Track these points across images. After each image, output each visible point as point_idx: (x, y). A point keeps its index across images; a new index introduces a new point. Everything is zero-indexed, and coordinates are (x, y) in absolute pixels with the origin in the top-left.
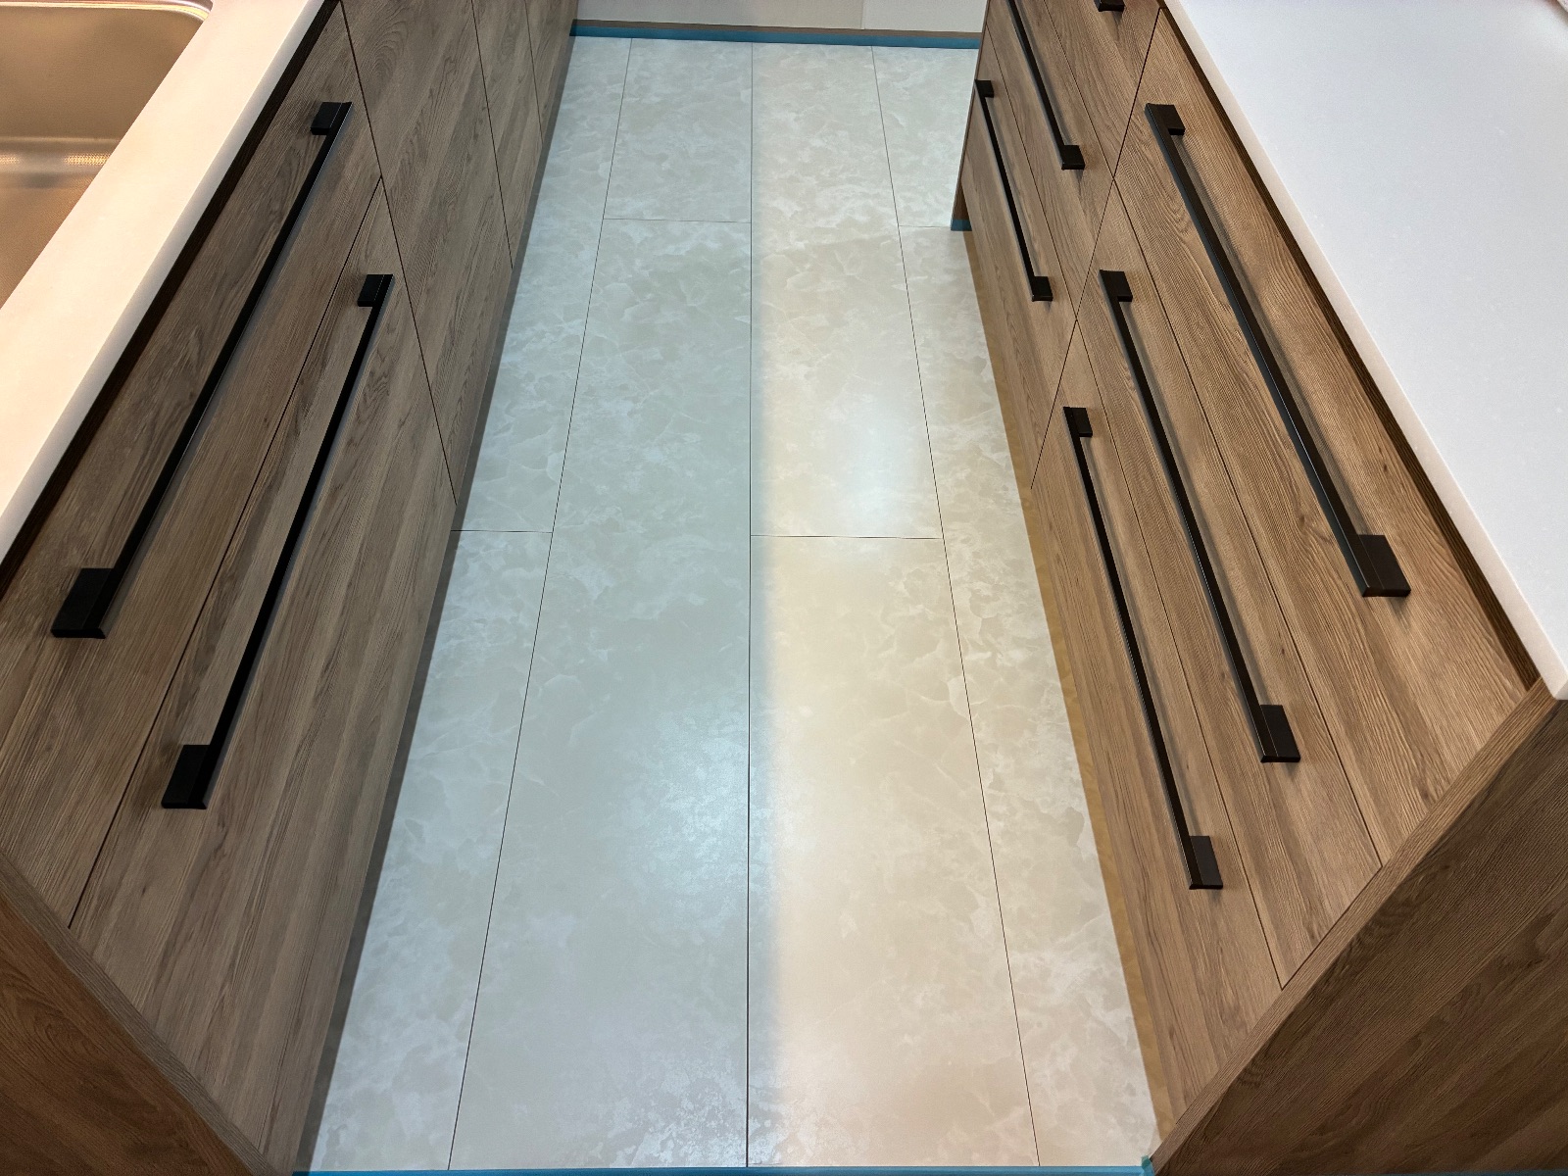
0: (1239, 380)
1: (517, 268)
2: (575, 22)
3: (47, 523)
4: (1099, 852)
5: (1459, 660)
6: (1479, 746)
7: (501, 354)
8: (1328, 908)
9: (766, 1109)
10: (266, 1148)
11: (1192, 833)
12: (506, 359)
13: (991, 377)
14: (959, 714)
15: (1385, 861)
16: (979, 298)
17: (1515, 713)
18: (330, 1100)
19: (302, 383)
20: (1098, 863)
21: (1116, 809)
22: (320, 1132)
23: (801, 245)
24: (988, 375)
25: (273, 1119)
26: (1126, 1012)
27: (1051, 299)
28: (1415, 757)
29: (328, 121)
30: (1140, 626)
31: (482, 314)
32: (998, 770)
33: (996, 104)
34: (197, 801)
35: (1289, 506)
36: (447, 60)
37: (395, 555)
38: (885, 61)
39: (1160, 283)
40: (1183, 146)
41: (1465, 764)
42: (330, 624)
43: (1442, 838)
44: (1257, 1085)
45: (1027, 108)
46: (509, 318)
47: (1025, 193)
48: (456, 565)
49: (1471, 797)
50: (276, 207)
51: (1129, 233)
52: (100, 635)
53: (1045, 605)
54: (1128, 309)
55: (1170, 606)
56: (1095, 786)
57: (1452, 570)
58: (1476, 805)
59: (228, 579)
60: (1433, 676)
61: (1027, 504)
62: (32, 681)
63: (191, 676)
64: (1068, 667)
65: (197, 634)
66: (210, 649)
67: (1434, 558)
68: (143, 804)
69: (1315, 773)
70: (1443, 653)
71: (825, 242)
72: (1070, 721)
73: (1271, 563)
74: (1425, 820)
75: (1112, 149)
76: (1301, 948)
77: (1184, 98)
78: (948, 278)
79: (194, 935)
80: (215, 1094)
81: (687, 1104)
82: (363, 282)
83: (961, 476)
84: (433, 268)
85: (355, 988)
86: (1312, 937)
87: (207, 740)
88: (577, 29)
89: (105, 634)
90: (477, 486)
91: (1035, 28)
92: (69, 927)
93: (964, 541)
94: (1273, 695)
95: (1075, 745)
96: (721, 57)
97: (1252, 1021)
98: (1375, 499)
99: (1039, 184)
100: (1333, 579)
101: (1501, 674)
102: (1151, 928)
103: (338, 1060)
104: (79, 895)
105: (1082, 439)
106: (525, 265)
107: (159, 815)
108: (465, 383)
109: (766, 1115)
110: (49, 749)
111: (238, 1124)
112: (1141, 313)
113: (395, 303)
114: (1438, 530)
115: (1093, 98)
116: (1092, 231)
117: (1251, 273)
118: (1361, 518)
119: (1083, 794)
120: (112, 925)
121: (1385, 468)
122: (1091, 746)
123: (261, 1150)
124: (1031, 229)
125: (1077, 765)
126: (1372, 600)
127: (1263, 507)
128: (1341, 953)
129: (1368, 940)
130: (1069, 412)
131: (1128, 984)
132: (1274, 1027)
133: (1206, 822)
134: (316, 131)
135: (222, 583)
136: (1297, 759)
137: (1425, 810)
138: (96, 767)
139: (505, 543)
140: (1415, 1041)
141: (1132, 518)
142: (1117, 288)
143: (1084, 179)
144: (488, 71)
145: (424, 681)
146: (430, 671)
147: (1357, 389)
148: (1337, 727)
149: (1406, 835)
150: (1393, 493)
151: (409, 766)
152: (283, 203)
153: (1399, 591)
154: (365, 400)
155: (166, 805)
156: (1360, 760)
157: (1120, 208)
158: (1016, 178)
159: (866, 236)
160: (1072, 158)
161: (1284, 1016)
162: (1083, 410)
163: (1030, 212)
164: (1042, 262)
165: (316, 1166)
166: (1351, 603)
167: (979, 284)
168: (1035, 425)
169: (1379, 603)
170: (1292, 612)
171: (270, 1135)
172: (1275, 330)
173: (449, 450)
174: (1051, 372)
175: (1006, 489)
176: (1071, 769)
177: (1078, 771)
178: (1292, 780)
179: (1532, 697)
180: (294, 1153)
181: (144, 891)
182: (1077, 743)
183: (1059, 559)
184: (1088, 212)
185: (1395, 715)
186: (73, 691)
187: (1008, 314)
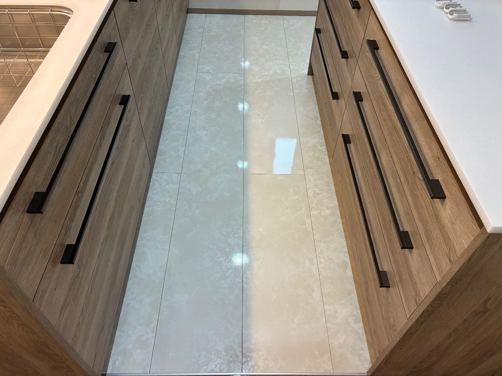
0: (395, 128)
1: (170, 89)
2: (188, 9)
3: (25, 178)
4: (353, 274)
5: (460, 219)
6: (466, 246)
7: (165, 116)
8: (421, 294)
9: (248, 354)
10: (93, 367)
11: (380, 270)
12: (166, 118)
13: (320, 123)
14: (309, 230)
15: (438, 280)
16: (316, 97)
17: (477, 237)
18: (113, 351)
19: (102, 130)
20: (353, 278)
21: (358, 261)
22: (110, 361)
23: (260, 80)
24: (319, 122)
25: (95, 357)
26: (361, 325)
27: (338, 99)
28: (447, 249)
29: (110, 48)
30: (365, 204)
31: (159, 104)
32: (321, 248)
33: (321, 36)
34: (71, 261)
35: (410, 169)
36: (147, 25)
37: (132, 182)
38: (287, 20)
39: (371, 96)
40: (378, 53)
41: (462, 252)
42: (112, 204)
43: (455, 274)
44: (401, 348)
45: (331, 38)
46: (167, 104)
47: (330, 65)
48: (151, 183)
49: (463, 262)
50: (94, 76)
51: (362, 80)
52: (41, 213)
53: (337, 196)
54: (362, 104)
55: (374, 198)
56: (352, 253)
57: (458, 191)
58: (465, 265)
59: (80, 193)
60: (453, 224)
61: (331, 163)
62: (21, 227)
63: (69, 223)
64: (344, 216)
65: (71, 210)
66: (75, 214)
67: (453, 187)
68: (55, 263)
69: (417, 253)
70: (455, 217)
71: (267, 79)
72: (344, 233)
73: (405, 187)
74: (450, 269)
75: (357, 52)
76: (413, 307)
77: (379, 38)
78: (307, 91)
79: (71, 302)
80: (77, 350)
81: (223, 353)
82: (121, 97)
83: (310, 154)
84: (143, 91)
85: (120, 317)
86: (417, 303)
87: (74, 243)
88: (189, 11)
89: (43, 212)
90: (158, 158)
91: (333, 13)
92: (33, 301)
93: (311, 175)
94: (405, 227)
95: (346, 240)
96: (234, 20)
97: (399, 329)
98: (435, 168)
99: (335, 62)
100: (423, 192)
101: (473, 224)
102: (368, 299)
103: (115, 339)
104: (35, 292)
105: (347, 144)
106: (172, 87)
107: (60, 266)
108: (154, 126)
109: (247, 357)
110: (26, 247)
111: (84, 359)
112: (366, 105)
113: (131, 104)
114: (454, 179)
115: (351, 36)
116: (351, 78)
117: (399, 95)
118: (431, 174)
119: (348, 256)
120: (45, 300)
121: (439, 158)
122: (350, 241)
123: (92, 368)
124: (332, 77)
125: (346, 247)
126: (435, 200)
127: (402, 168)
128: (425, 309)
129: (433, 305)
130: (344, 136)
131: (362, 316)
132: (405, 331)
133: (385, 266)
134: (106, 51)
135: (78, 194)
136: (412, 248)
137: (450, 266)
138: (40, 252)
139: (166, 177)
140: (450, 336)
141: (363, 170)
142: (358, 97)
143: (348, 61)
144: (160, 28)
145: (141, 220)
146: (143, 217)
147: (430, 133)
148: (424, 239)
149: (444, 273)
150: (441, 167)
151: (137, 247)
152: (96, 75)
153: (443, 197)
154: (122, 134)
155: (62, 263)
156: (431, 249)
157: (359, 71)
158: (328, 60)
159: (280, 77)
160: (345, 55)
161: (408, 328)
162: (348, 135)
163: (332, 70)
164: (336, 87)
165: (109, 372)
166: (429, 200)
167: (316, 93)
168: (333, 139)
169: (437, 201)
170: (411, 202)
171: (94, 363)
172: (406, 113)
173: (149, 148)
174: (338, 123)
175: (324, 158)
176: (344, 248)
177: (347, 248)
178: (411, 254)
179: (482, 232)
180: (102, 368)
181: (55, 289)
182: (346, 239)
183: (341, 182)
184: (349, 72)
185: (441, 236)
186: (33, 230)
187: (325, 103)
